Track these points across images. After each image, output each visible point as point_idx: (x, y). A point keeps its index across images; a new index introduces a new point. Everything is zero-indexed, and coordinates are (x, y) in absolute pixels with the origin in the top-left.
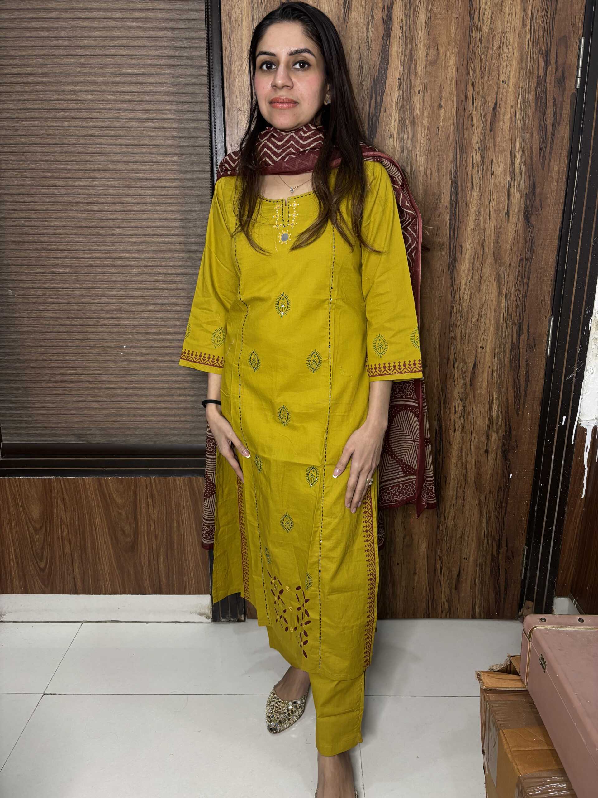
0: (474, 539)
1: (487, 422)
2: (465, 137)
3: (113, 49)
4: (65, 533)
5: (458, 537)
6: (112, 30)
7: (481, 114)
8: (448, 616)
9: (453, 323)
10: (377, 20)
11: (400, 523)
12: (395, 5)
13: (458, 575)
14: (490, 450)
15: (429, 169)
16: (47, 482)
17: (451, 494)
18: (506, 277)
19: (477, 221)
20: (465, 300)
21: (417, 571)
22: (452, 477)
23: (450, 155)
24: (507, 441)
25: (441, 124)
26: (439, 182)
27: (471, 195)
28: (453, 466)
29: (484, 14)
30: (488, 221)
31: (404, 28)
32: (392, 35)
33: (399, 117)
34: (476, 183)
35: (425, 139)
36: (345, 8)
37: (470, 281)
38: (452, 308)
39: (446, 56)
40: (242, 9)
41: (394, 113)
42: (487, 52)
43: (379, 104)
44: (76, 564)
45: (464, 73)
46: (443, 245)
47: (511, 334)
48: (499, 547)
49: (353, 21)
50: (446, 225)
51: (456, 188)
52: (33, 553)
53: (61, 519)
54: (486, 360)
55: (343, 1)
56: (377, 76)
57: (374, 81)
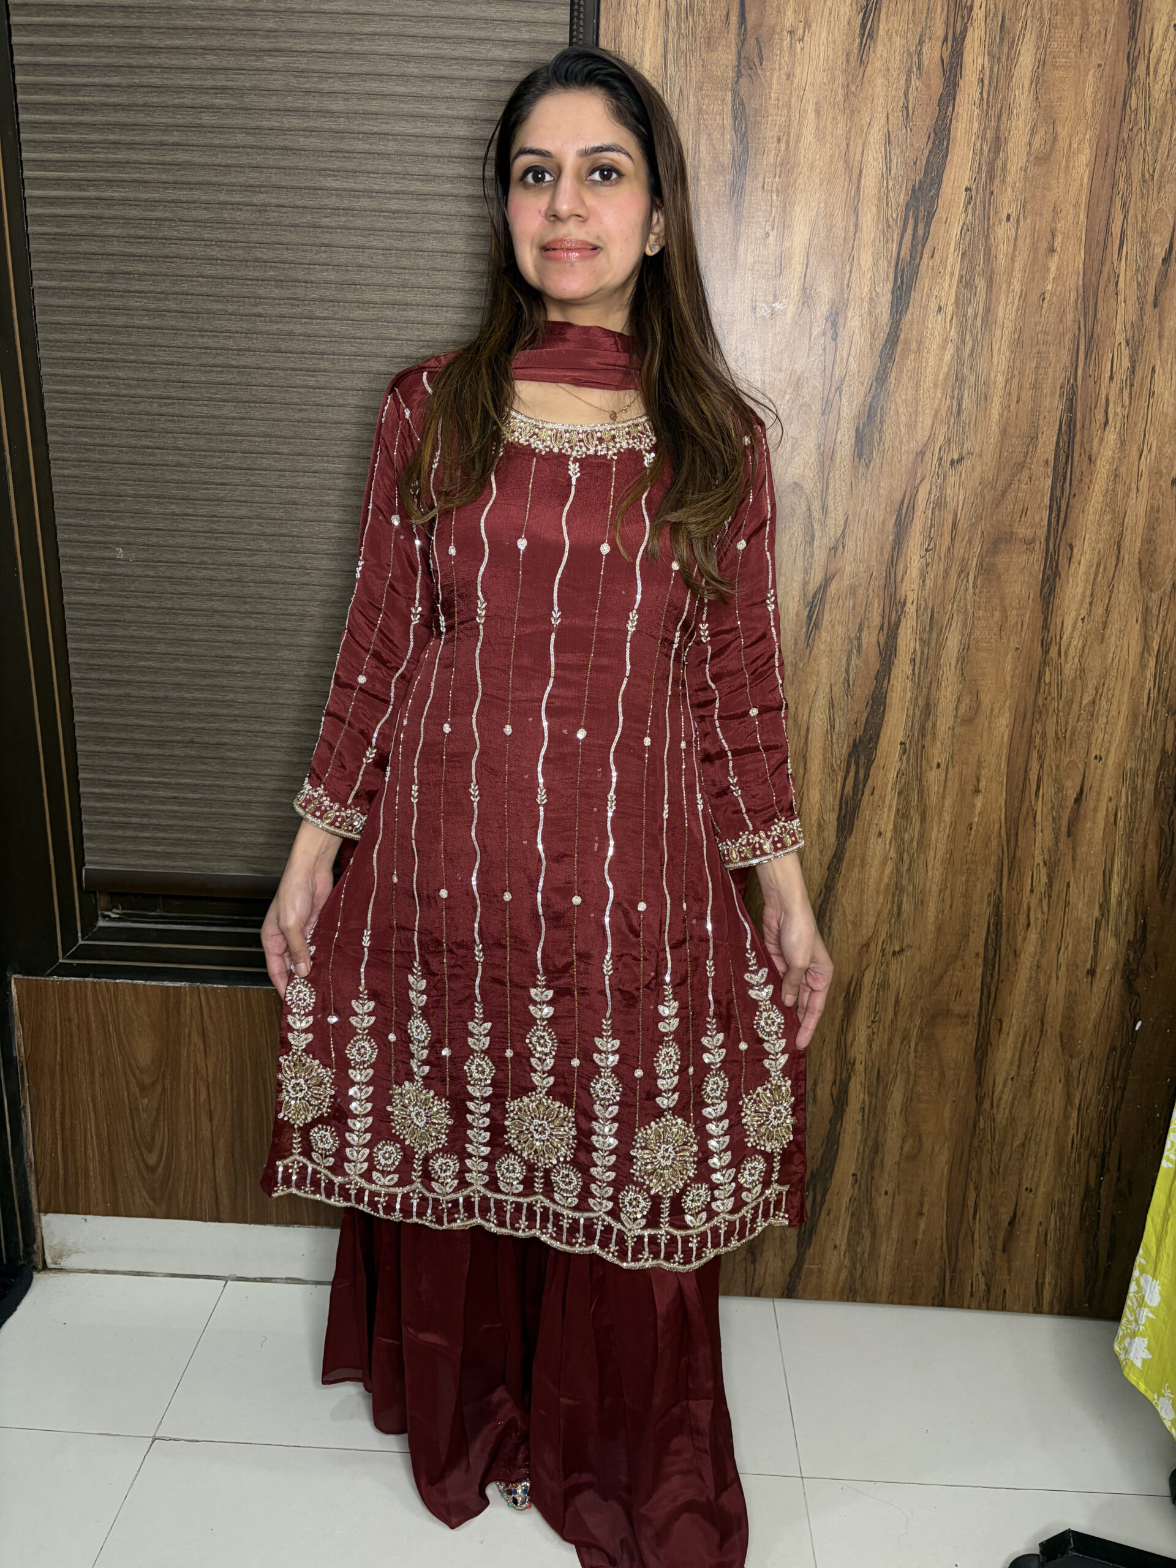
0: (1051, 1151)
1: (1096, 913)
2: (1099, 316)
4: (203, 1097)
5: (1015, 1145)
7: (1137, 270)
8: (984, 1305)
9: (1040, 702)
10: (930, 63)
11: (898, 1110)
12: (969, 34)
13: (1011, 1223)
14: (1099, 971)
15: (1015, 381)
16: (172, 992)
17: (1009, 1055)
18: (1163, 613)
19: (1110, 494)
20: (1070, 658)
21: (925, 1210)
22: (1014, 1021)
23: (1064, 352)
24: (1135, 953)
25: (1050, 287)
26: (1035, 410)
27: (1102, 439)
28: (1017, 998)
29: (1159, 60)
30: (1133, 494)
31: (986, 82)
32: (960, 97)
33: (961, 269)
34: (1116, 414)
35: (1012, 317)
36: (863, 35)
37: (1083, 619)
38: (1041, 673)
39: (1070, 145)
40: (644, 29)
41: (950, 260)
42: (1159, 141)
43: (920, 239)
44: (222, 1162)
45: (1107, 182)
46: (1033, 541)
47: (1161, 733)
48: (1102, 1170)
49: (878, 64)
50: (1042, 501)
51: (1071, 423)
52: (135, 1135)
53: (196, 1068)
54: (1105, 785)
55: (859, 21)
56: (920, 182)
57: (913, 191)
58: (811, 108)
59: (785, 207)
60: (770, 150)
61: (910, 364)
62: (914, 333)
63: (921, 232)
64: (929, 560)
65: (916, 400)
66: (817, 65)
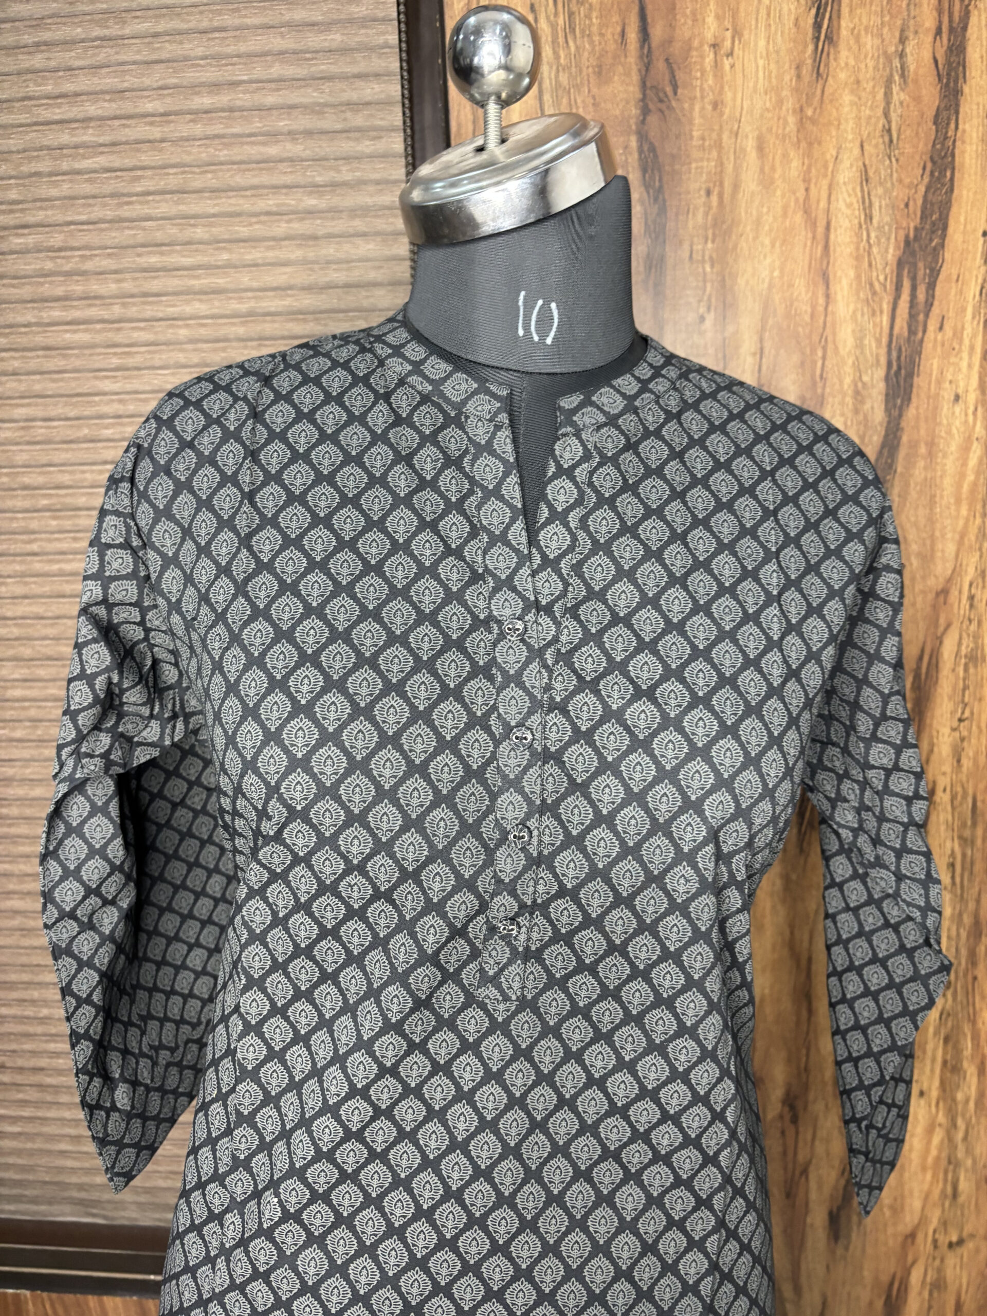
3: (141, 203)
6: (138, 150)
10: (918, 67)
12: (973, 21)
32: (965, 107)
36: (818, 38)
41: (968, 331)
43: (921, 306)
49: (842, 76)
55: (811, 20)
56: (916, 229)
57: (907, 242)
58: (750, 144)
59: (723, 280)
60: (696, 208)
61: (919, 472)
62: (923, 432)
63: (921, 296)
64: (965, 733)
65: (931, 520)
66: (755, 88)
